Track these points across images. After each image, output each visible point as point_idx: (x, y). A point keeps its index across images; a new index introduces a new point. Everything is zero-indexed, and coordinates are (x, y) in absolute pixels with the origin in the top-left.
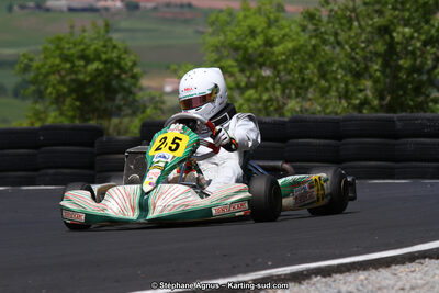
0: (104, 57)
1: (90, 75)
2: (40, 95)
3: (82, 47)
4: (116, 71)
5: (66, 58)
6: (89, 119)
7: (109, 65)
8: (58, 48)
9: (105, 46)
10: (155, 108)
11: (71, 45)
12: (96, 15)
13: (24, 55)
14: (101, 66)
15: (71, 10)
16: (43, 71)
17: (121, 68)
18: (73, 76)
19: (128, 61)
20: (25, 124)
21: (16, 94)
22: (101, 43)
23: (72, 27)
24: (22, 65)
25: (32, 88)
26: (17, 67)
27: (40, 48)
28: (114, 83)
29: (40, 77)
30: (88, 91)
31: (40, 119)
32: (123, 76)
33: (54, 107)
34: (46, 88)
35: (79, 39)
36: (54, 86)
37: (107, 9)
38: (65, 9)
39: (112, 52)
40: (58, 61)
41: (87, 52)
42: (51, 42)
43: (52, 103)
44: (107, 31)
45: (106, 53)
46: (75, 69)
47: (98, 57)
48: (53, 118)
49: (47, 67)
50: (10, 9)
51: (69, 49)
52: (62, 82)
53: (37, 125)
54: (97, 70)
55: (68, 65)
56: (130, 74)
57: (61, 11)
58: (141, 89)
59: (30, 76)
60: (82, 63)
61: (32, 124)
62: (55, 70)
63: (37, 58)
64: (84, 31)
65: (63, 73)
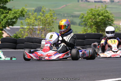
0: (104, 15)
1: (100, 20)
2: (86, 25)
3: (98, 12)
4: (107, 19)
5: (93, 15)
6: (99, 32)
7: (105, 17)
8: (91, 12)
9: (104, 12)
10: (118, 30)
11: (95, 12)
12: (102, 3)
13: (82, 14)
14: (103, 17)
15: (95, 2)
16: (87, 18)
17: (109, 18)
18: (95, 20)
19: (111, 16)
20: (82, 33)
21: (79, 25)
22: (104, 11)
23: (96, 6)
24: (81, 17)
25: (84, 23)
26: (80, 17)
27: (86, 12)
28: (107, 22)
29: (86, 20)
30: (99, 24)
31: (86, 32)
32: (109, 20)
33: (90, 28)
34: (88, 23)
35: (97, 10)
36: (90, 23)
37: (105, 2)
38: (93, 1)
39: (106, 14)
40: (91, 16)
41: (99, 14)
42: (90, 11)
43: (89, 27)
44: (106, 8)
45: (105, 14)
46: (96, 18)
47: (102, 15)
48: (89, 31)
49: (88, 17)
50: (78, 1)
51: (94, 12)
52: (92, 22)
53: (85, 33)
54: (102, 18)
55: (94, 17)
56: (111, 20)
57: (93, 2)
58: (114, 24)
59: (83, 20)
60: (98, 16)
61: (83, 33)
62: (90, 18)
63: (85, 15)
64: (99, 8)
65: (92, 19)
